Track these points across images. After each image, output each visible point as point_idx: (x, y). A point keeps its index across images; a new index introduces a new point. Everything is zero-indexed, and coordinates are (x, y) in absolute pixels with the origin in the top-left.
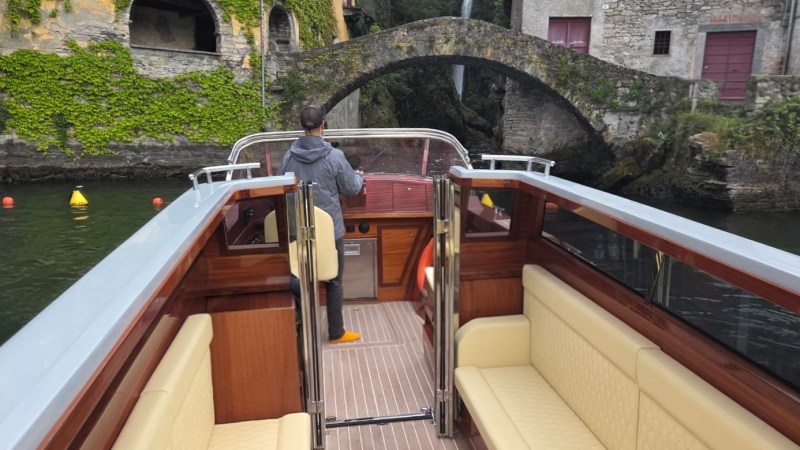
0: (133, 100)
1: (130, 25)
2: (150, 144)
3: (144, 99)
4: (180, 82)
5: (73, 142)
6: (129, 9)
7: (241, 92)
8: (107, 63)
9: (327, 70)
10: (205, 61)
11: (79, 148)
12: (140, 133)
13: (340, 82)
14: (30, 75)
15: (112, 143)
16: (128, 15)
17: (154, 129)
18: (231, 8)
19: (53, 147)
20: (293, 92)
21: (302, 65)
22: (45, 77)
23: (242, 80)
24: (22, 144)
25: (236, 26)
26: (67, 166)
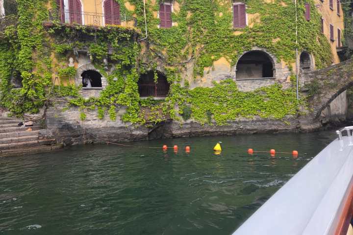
0: (237, 102)
1: (236, 71)
2: (243, 120)
3: (241, 101)
4: (256, 92)
5: (213, 121)
6: (236, 65)
7: (286, 93)
8: (226, 88)
9: (335, 77)
10: (268, 82)
11: (215, 123)
12: (239, 115)
13: (345, 82)
14: (199, 96)
15: (228, 120)
16: (235, 68)
17: (245, 114)
18: (281, 56)
19: (206, 123)
20: (315, 90)
21: (320, 77)
22: (204, 96)
23: (286, 88)
24: (196, 123)
25: (283, 63)
26: (211, 130)
